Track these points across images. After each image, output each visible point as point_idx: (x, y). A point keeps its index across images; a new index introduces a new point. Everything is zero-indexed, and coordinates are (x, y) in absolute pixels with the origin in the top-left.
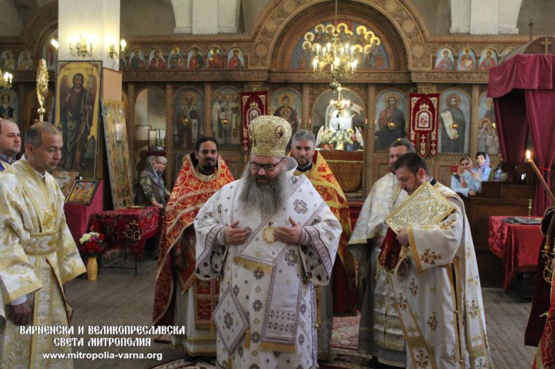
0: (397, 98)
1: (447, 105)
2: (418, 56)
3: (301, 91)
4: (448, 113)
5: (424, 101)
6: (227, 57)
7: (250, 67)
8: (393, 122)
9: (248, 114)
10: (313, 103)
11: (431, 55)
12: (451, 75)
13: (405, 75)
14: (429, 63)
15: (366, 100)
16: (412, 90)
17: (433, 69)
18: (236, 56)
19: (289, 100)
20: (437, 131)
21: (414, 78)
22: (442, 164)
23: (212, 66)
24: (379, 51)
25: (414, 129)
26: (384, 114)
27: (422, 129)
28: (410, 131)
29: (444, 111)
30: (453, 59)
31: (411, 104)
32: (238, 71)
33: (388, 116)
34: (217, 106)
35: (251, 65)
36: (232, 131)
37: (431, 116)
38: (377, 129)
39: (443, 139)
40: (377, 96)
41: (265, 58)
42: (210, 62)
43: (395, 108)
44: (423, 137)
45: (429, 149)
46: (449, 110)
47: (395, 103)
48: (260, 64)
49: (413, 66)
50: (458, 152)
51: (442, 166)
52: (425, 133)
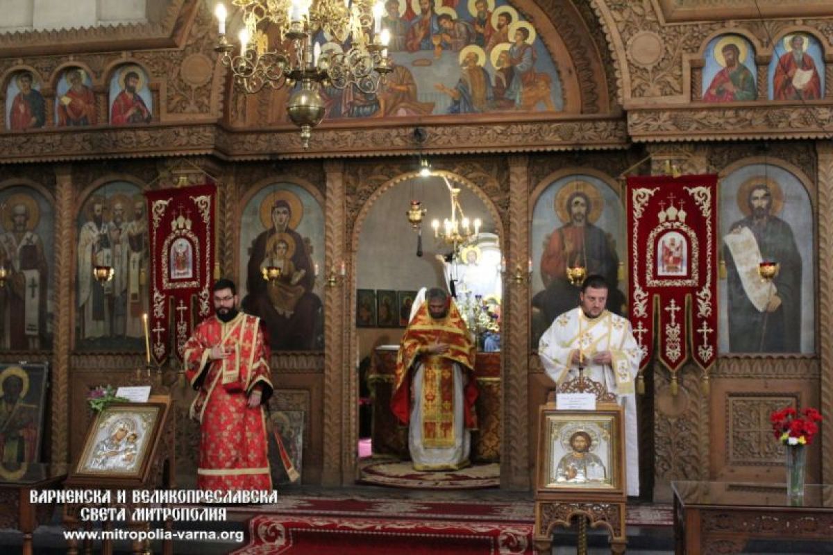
0: (592, 196)
1: (742, 209)
2: (648, 61)
3: (321, 184)
4: (747, 234)
5: (672, 197)
6: (107, 95)
7: (166, 118)
8: (582, 265)
9: (165, 251)
10: (355, 219)
11: (686, 58)
12: (749, 115)
13: (612, 125)
14: (681, 84)
15: (504, 206)
16: (633, 169)
17: (692, 99)
18: (132, 90)
19: (289, 212)
20: (713, 288)
21: (639, 129)
22: (733, 390)
23: (68, 118)
24: (533, 59)
25: (642, 282)
26: (556, 244)
27: (668, 284)
28: (632, 289)
29: (735, 227)
30: (752, 69)
31: (631, 209)
32: (134, 129)
33: (569, 247)
34: (90, 233)
35: (169, 112)
36: (130, 301)
37: (695, 244)
38: (539, 286)
39: (732, 310)
40: (536, 193)
41: (205, 89)
42: (63, 107)
43: (589, 225)
44: (673, 308)
45: (691, 342)
46: (748, 223)
47: (588, 211)
48: (192, 106)
49: (633, 92)
50: (782, 349)
51: (731, 395)
52: (677, 294)
